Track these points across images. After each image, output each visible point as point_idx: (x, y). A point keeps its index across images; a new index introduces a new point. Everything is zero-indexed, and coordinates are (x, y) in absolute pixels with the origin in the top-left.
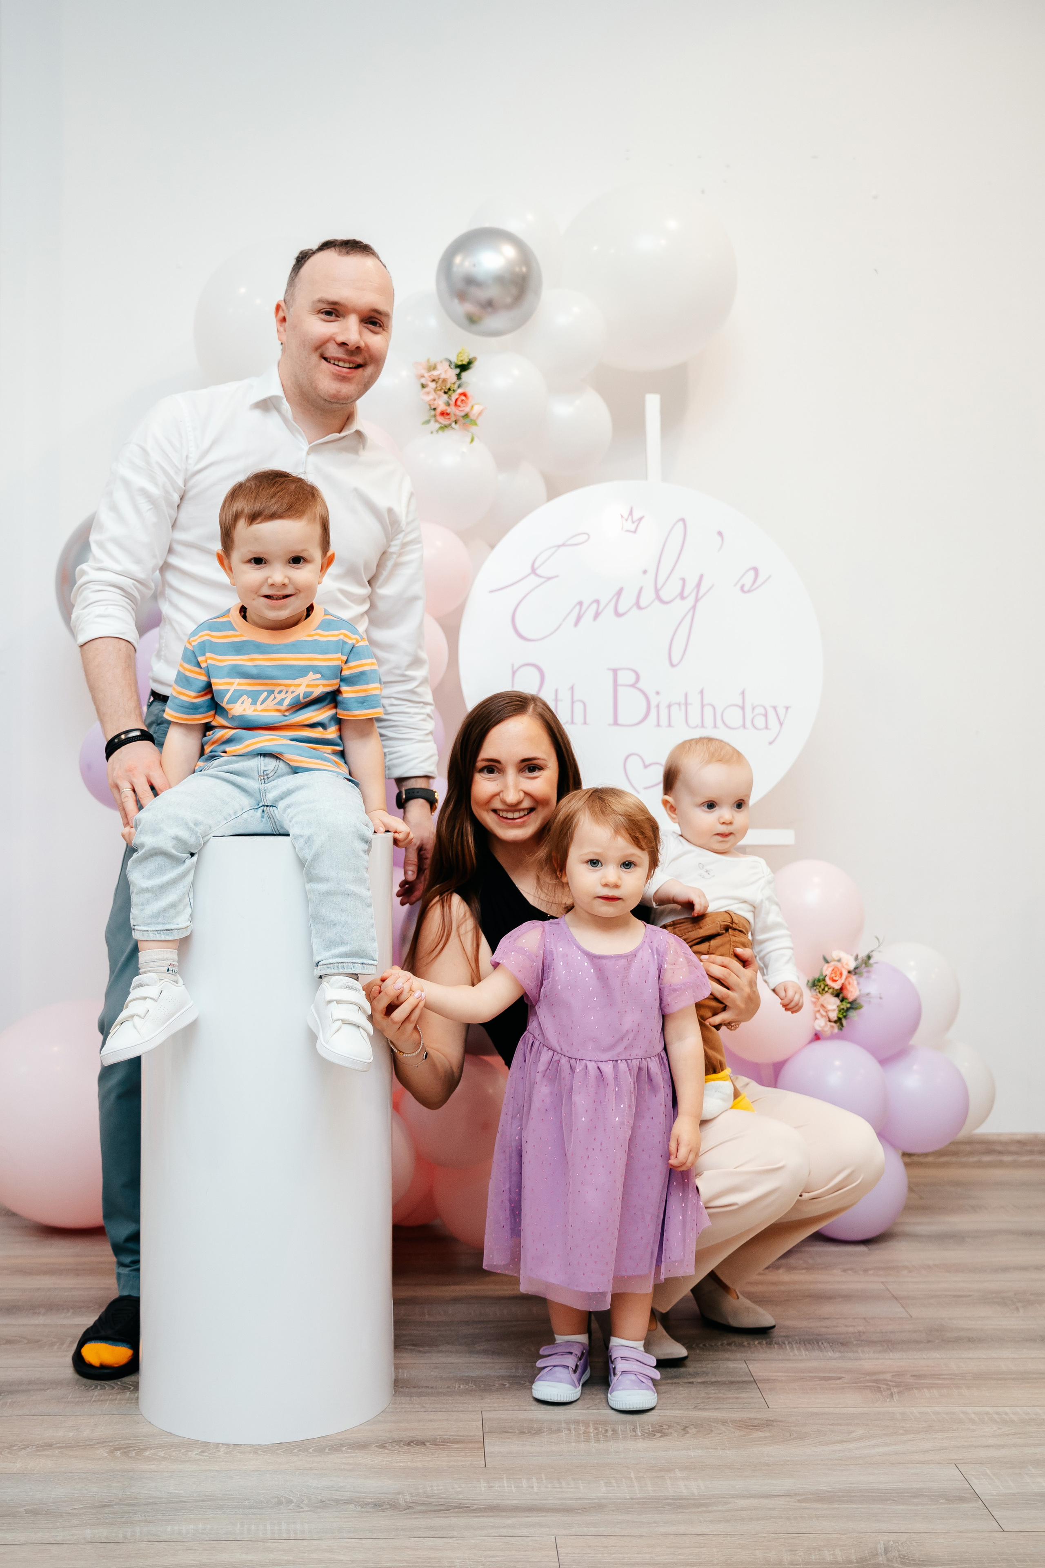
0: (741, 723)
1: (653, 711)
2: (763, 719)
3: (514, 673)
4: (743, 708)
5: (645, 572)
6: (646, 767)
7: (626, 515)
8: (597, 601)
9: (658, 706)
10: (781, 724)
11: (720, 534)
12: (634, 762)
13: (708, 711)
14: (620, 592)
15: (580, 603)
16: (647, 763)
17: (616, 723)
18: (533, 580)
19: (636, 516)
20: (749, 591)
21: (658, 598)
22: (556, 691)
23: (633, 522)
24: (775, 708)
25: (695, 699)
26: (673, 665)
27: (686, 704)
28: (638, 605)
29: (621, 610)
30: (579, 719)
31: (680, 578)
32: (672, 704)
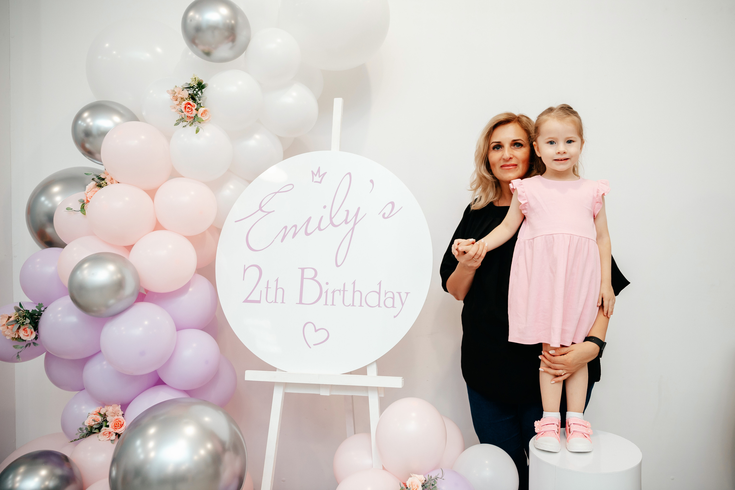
0: (378, 304)
1: (324, 295)
2: (392, 300)
3: (245, 271)
4: (379, 293)
5: (325, 207)
6: (316, 331)
7: (315, 173)
8: (295, 226)
9: (327, 292)
10: (403, 304)
11: (372, 181)
12: (310, 328)
13: (357, 294)
14: (309, 220)
15: (286, 227)
16: (317, 329)
17: (301, 302)
18: (260, 214)
19: (321, 173)
20: (388, 217)
21: (332, 223)
22: (268, 282)
23: (320, 177)
25: (349, 288)
26: (338, 266)
27: (344, 291)
28: (319, 228)
29: (309, 231)
30: (279, 299)
31: (346, 211)
32: (335, 290)
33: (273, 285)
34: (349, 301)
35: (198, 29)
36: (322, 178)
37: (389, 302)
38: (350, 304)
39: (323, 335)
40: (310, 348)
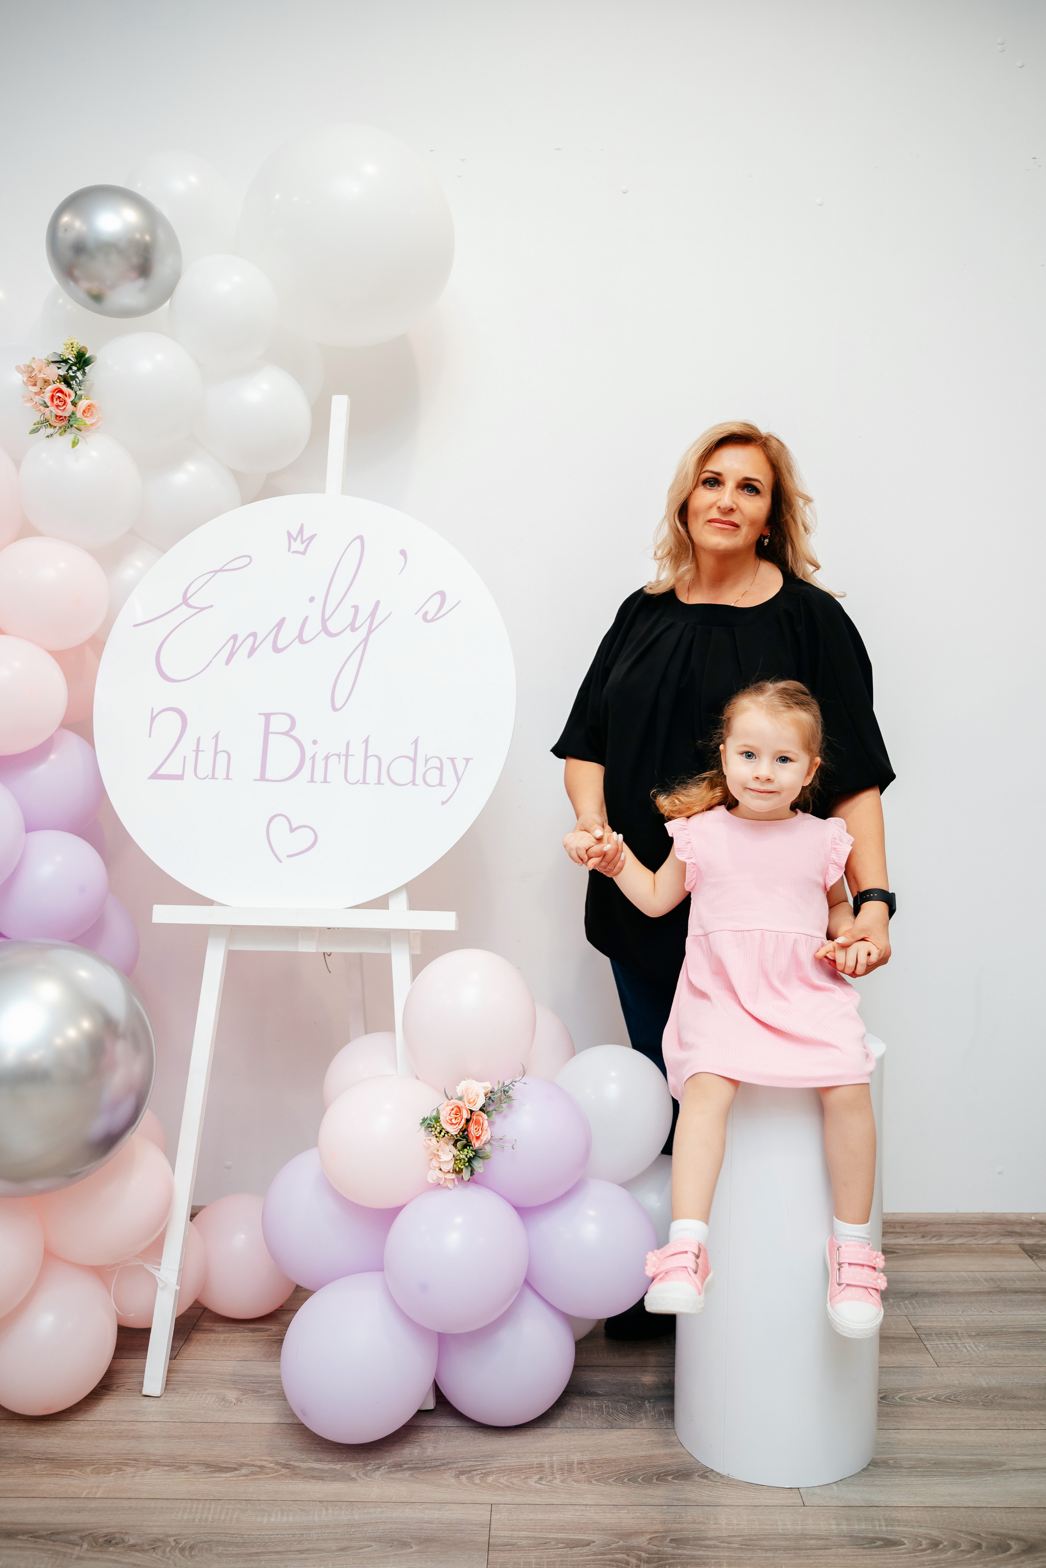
0: (411, 779)
1: (308, 764)
2: (438, 772)
3: (153, 719)
4: (414, 760)
5: (312, 599)
6: (292, 830)
7: (294, 535)
8: (254, 635)
9: (313, 758)
10: (459, 780)
11: (403, 553)
12: (280, 825)
13: (373, 763)
14: (281, 624)
15: (235, 637)
16: (294, 827)
17: (263, 778)
18: (185, 611)
19: (306, 535)
20: (432, 620)
21: (325, 629)
22: (199, 739)
23: (303, 542)
24: (452, 760)
25: (357, 749)
26: (335, 709)
27: (347, 755)
28: (300, 639)
29: (280, 645)
30: (221, 772)
31: (352, 607)
32: (329, 755)
33: (207, 745)
34: (355, 774)
35: (80, 248)
36: (307, 546)
37: (433, 777)
38: (359, 780)
39: (304, 838)
40: (281, 862)
